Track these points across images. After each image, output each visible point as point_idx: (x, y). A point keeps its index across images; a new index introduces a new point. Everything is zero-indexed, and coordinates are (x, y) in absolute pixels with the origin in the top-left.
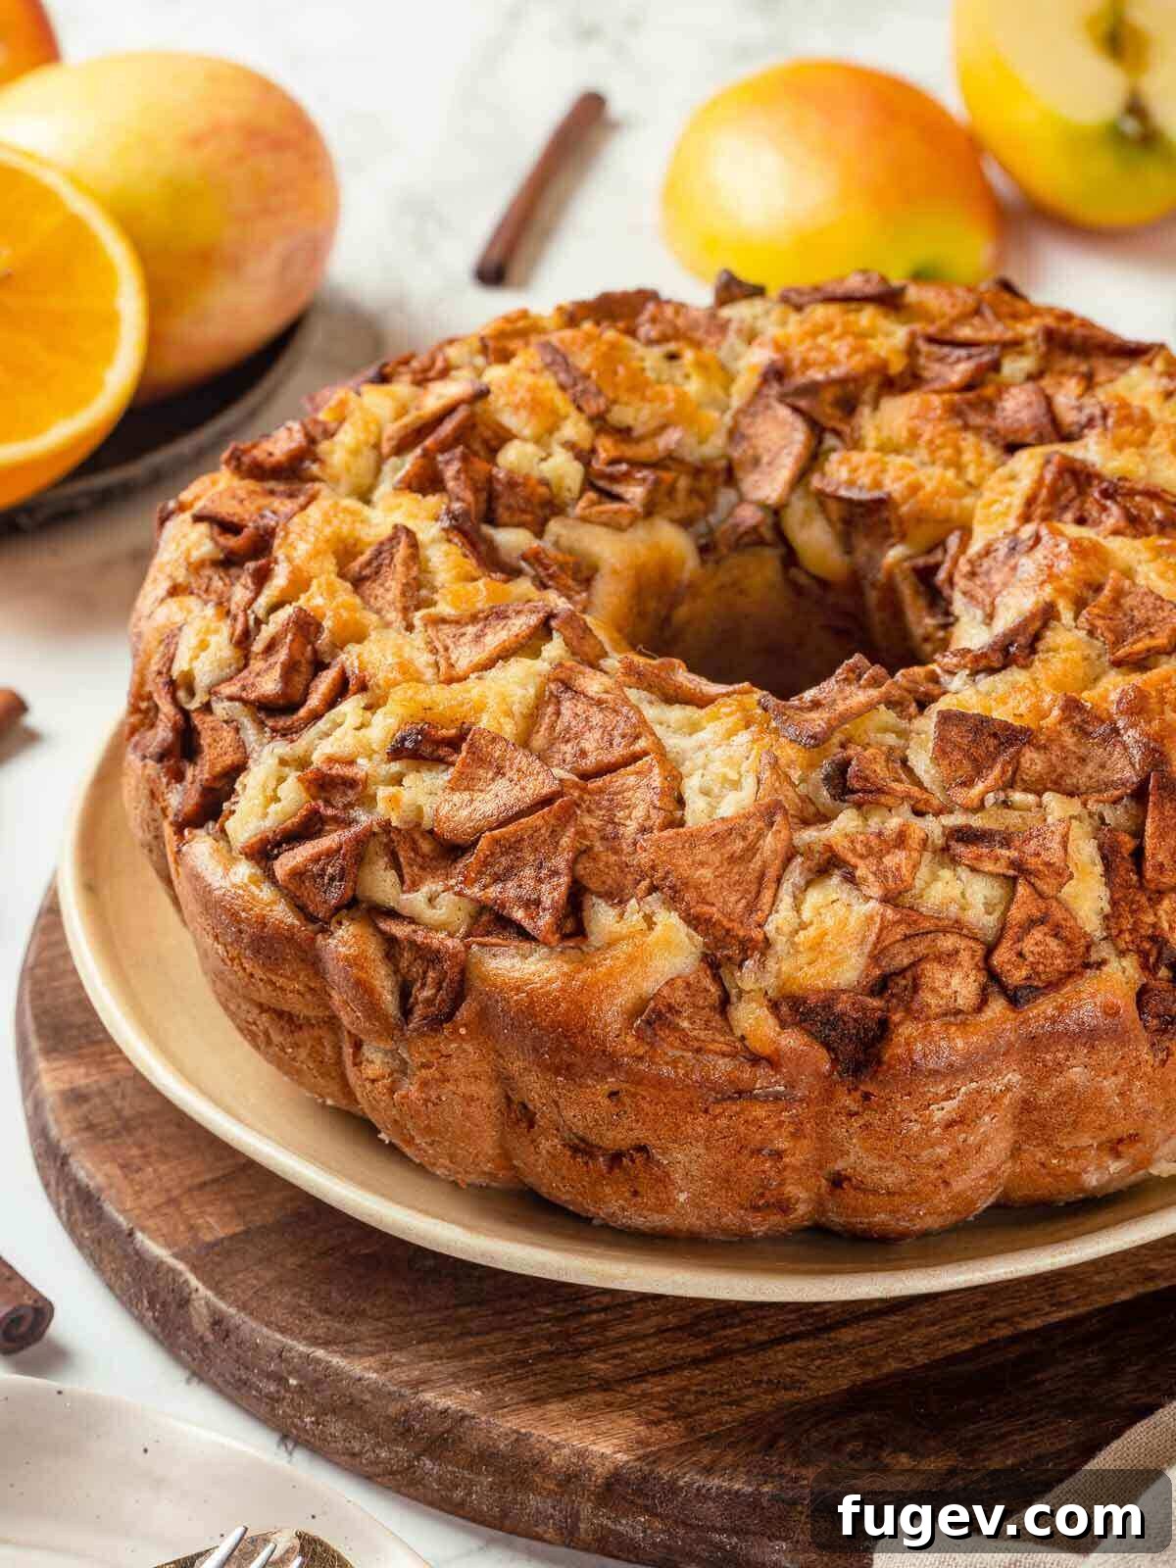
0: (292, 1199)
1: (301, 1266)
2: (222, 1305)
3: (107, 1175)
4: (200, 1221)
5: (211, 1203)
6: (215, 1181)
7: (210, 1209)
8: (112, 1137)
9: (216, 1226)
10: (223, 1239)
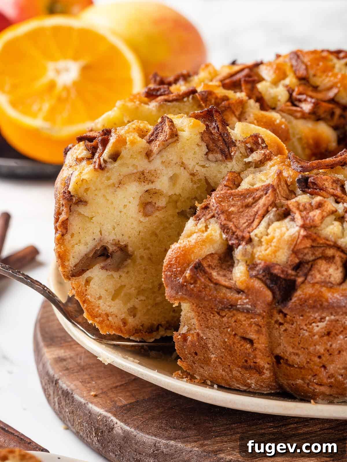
0: (155, 390)
1: (162, 413)
2: (127, 428)
3: (75, 385)
4: (116, 399)
5: (120, 392)
6: (121, 386)
7: (120, 395)
8: (77, 372)
9: (122, 401)
10: (126, 405)
